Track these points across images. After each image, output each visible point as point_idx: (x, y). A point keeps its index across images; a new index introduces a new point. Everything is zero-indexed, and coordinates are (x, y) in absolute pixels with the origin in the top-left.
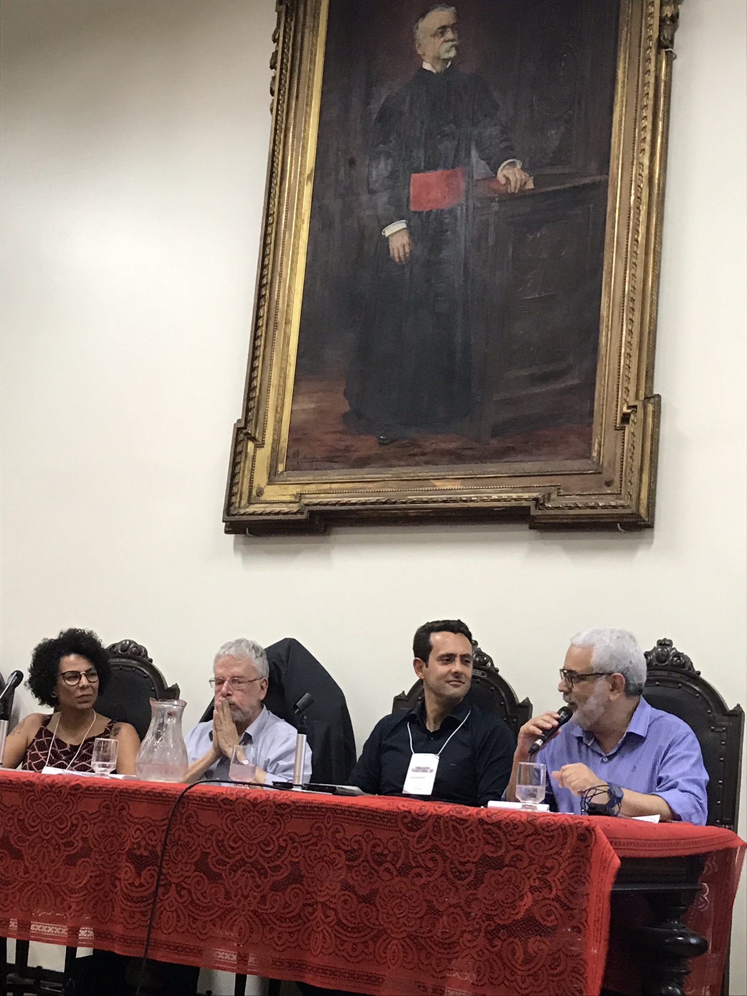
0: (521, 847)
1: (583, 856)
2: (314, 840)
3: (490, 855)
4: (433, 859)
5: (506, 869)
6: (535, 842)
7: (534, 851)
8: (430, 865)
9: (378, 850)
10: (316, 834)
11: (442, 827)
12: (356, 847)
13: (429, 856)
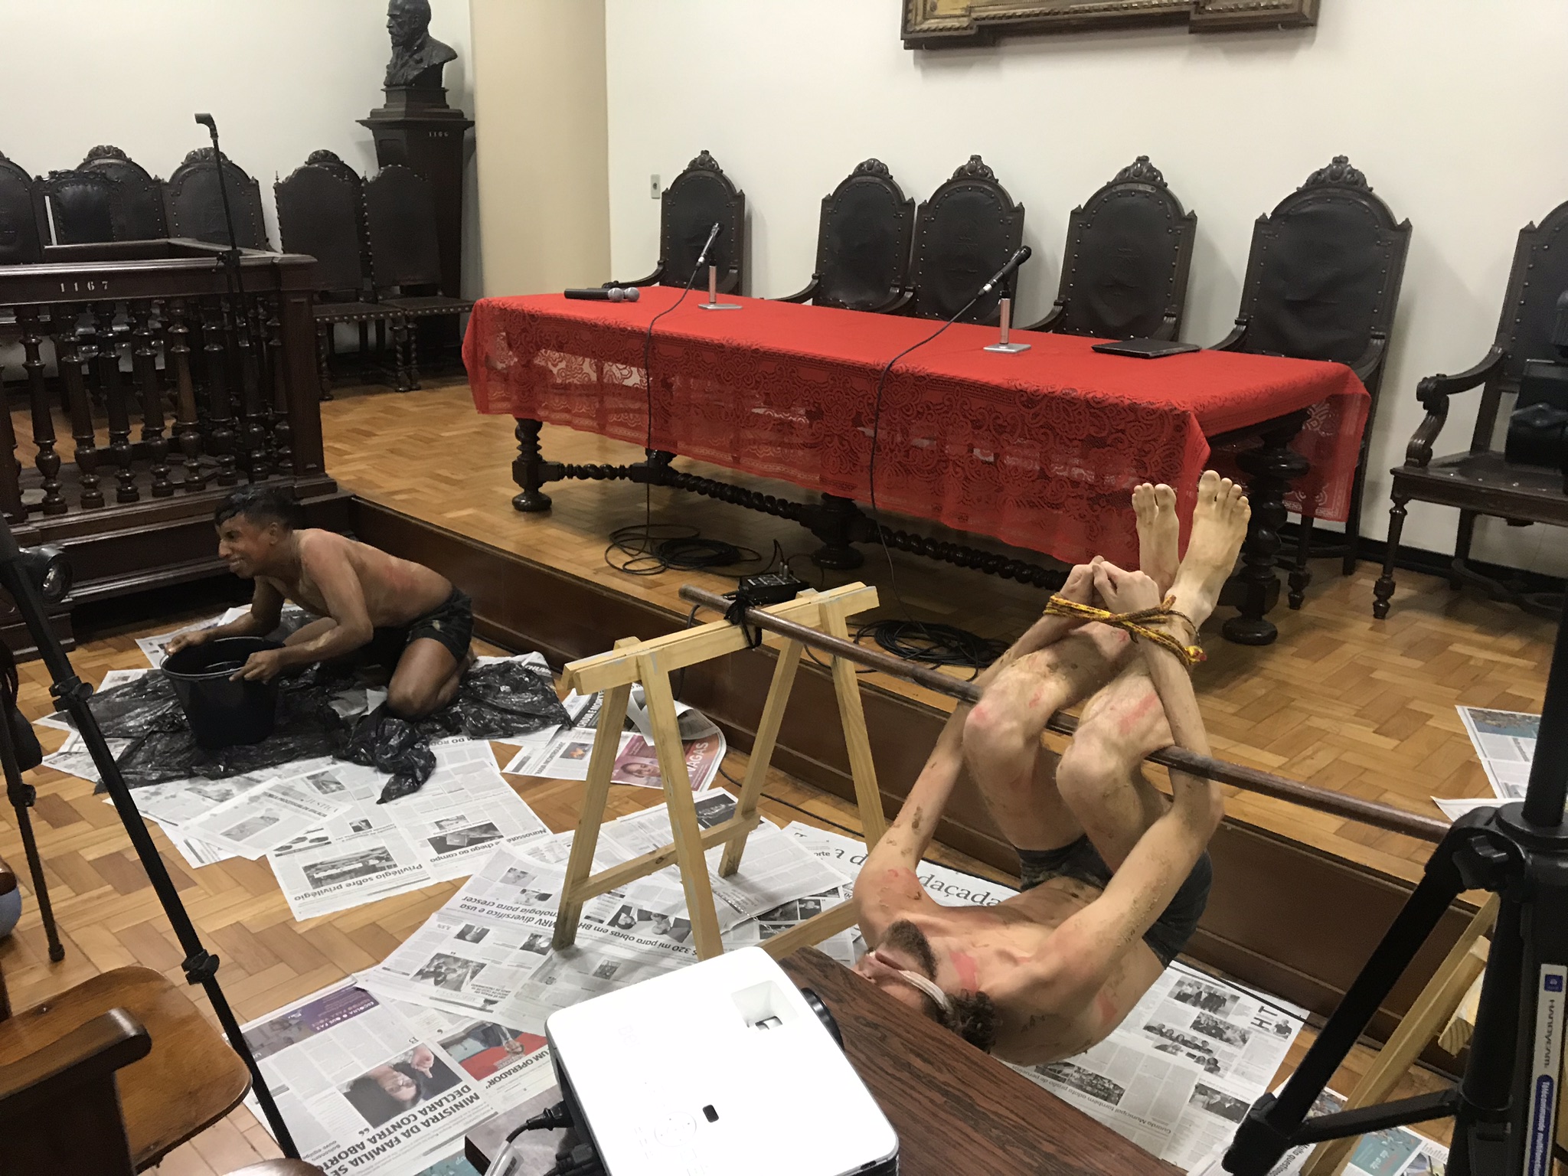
0: (1123, 431)
1: (1177, 445)
2: (946, 408)
3: (1094, 435)
4: (1044, 434)
5: (1107, 449)
6: (1135, 428)
7: (1134, 435)
8: (1043, 438)
9: (1000, 422)
10: (947, 403)
11: (1054, 408)
12: (980, 417)
13: (1043, 430)
